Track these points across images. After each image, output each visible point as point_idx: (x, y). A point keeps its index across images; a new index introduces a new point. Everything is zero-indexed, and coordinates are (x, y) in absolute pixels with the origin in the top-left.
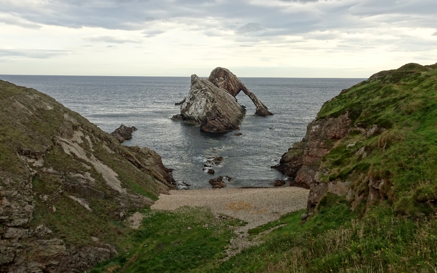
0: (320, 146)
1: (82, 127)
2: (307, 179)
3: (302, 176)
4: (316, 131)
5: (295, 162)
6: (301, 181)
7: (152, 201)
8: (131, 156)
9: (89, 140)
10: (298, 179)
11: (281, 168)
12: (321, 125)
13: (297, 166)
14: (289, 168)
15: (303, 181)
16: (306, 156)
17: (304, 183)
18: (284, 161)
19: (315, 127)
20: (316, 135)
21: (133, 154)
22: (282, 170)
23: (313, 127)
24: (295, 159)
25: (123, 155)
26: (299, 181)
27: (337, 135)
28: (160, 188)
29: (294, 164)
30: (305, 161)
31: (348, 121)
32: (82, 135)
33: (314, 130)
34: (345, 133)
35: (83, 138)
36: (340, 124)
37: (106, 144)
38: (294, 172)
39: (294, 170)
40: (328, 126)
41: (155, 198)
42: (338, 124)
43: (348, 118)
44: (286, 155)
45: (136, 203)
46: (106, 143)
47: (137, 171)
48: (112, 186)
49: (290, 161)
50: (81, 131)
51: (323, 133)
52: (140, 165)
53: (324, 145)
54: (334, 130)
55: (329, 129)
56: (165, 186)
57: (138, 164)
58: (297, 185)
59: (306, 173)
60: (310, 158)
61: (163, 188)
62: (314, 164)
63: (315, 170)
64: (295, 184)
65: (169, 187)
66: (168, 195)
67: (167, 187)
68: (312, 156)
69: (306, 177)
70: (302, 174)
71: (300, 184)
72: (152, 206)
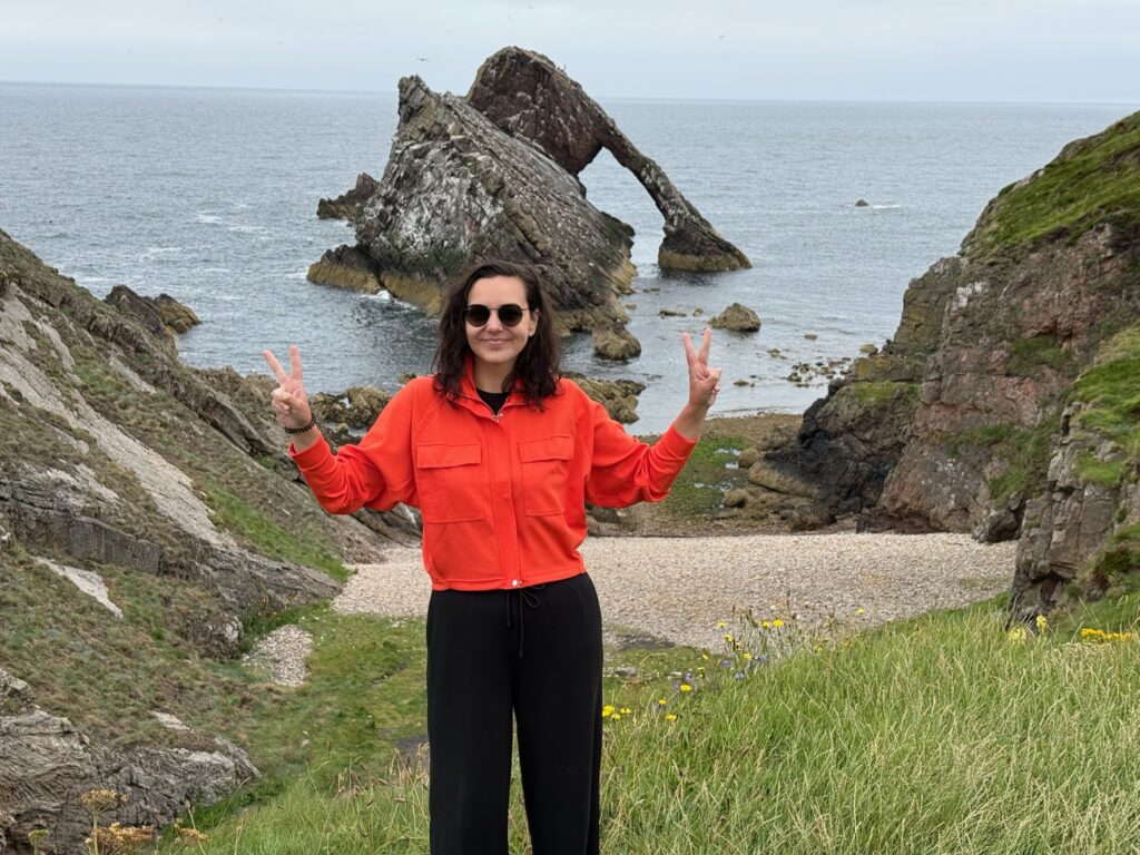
0: (991, 367)
1: (20, 284)
2: (931, 500)
3: (914, 485)
4: (972, 304)
5: (868, 436)
6: (905, 505)
7: (333, 583)
8: (224, 408)
9: (55, 336)
10: (894, 500)
11: (811, 460)
12: (996, 283)
13: (875, 450)
14: (842, 460)
15: (914, 505)
16: (927, 406)
17: (918, 514)
18: (818, 430)
19: (968, 290)
20: (973, 324)
21: (225, 400)
22: (813, 465)
23: (960, 290)
24: (869, 420)
25: (193, 403)
26: (898, 505)
27: (1064, 323)
28: (346, 533)
29: (865, 441)
30: (925, 425)
31: (1107, 266)
32: (27, 315)
33: (964, 302)
34: (1097, 312)
35: (31, 330)
36: (1075, 277)
37: (119, 358)
38: (865, 473)
39: (865, 468)
40: (1025, 283)
41: (343, 576)
42: (1069, 276)
43: (1109, 253)
44: (830, 407)
45: (277, 592)
46: (121, 353)
47: (253, 467)
48: (180, 521)
49: (851, 430)
50: (20, 298)
51: (1003, 313)
52: (260, 442)
53: (1007, 361)
54: (1057, 298)
55: (1030, 296)
56: (363, 528)
57: (251, 441)
58: (888, 524)
59: (930, 476)
60: (948, 413)
61: (357, 538)
62: (962, 437)
63: (966, 462)
64: (881, 520)
65: (378, 531)
66: (382, 560)
67: (369, 533)
68: (954, 406)
69: (928, 489)
70: (910, 479)
71: (900, 519)
72: (337, 600)
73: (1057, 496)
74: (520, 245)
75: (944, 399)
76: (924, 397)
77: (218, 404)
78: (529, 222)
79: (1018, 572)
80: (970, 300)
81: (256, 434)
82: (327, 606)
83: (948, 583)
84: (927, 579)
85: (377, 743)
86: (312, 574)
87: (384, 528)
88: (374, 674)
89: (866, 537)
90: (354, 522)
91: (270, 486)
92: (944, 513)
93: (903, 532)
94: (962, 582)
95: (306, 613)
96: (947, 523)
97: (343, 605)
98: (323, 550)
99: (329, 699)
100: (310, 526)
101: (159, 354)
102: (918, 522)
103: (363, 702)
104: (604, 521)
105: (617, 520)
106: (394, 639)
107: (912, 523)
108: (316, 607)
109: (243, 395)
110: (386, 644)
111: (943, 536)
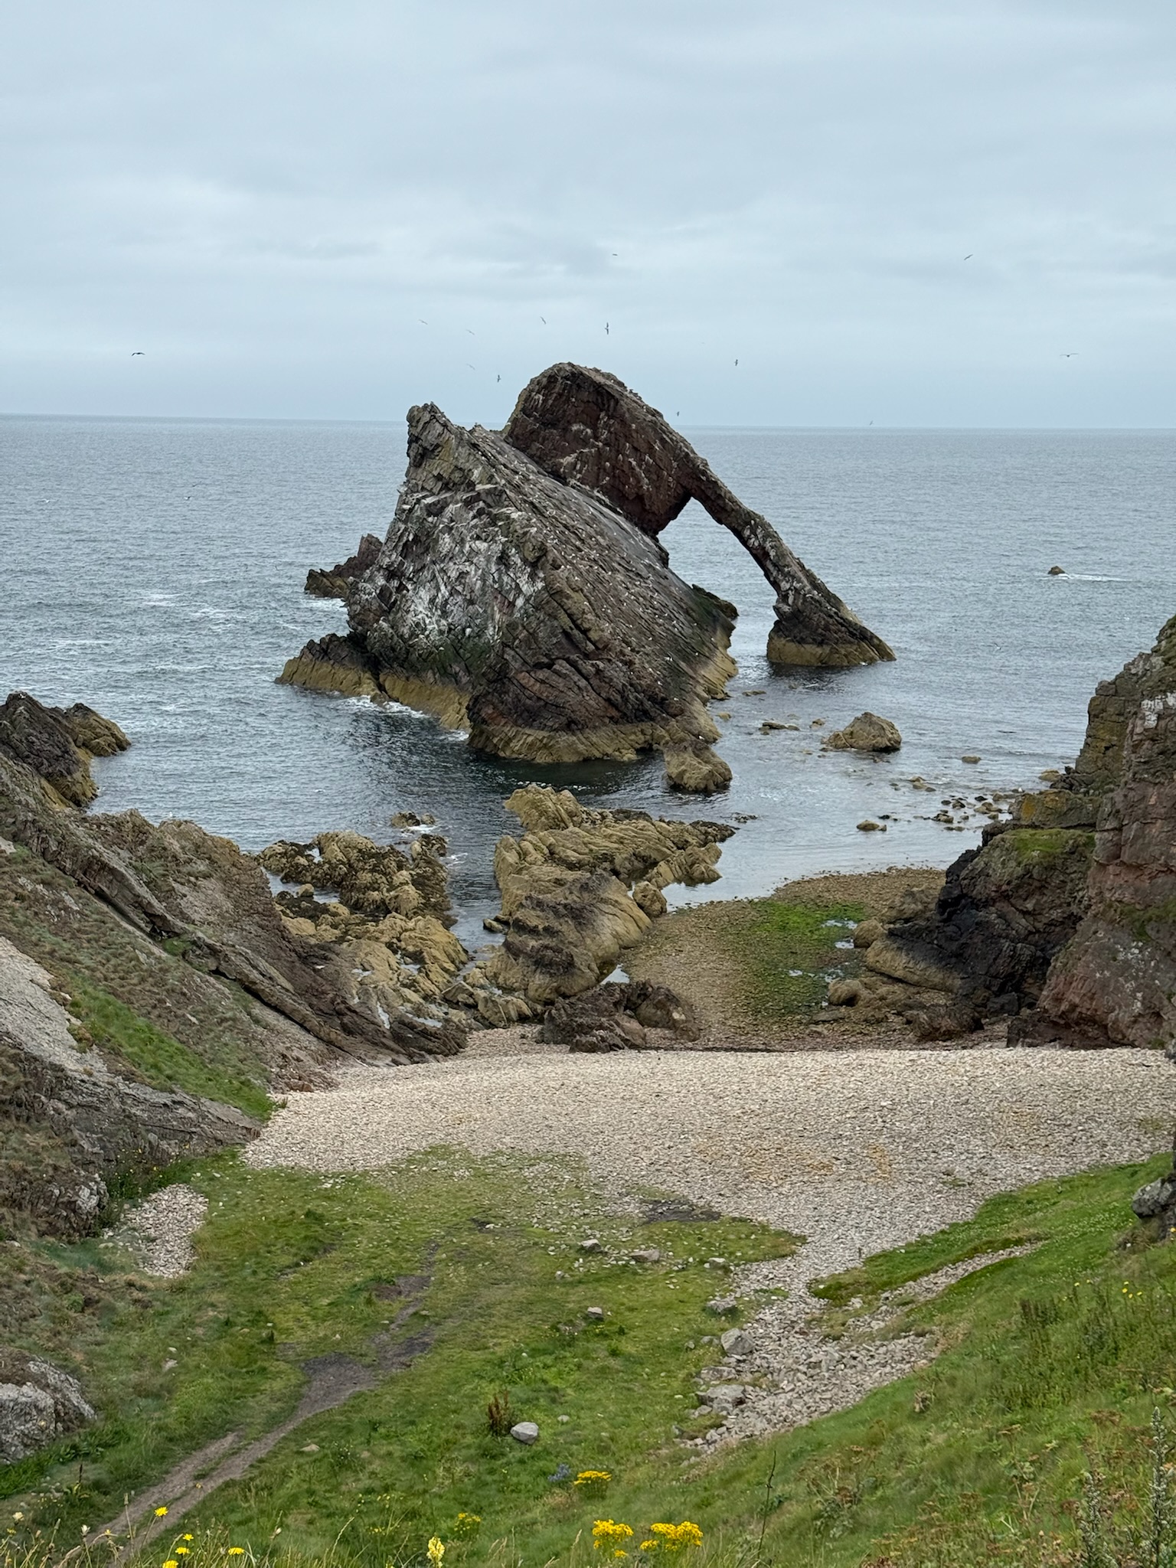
2: (1107, 1000)
3: (1084, 979)
4: (1163, 723)
5: (1029, 905)
6: (1074, 1007)
7: (246, 1122)
8: (113, 871)
10: (1058, 1000)
11: (951, 939)
13: (1039, 925)
14: (993, 939)
15: (1086, 1008)
16: (1103, 866)
17: (1092, 1021)
18: (964, 896)
19: (1158, 704)
20: (1165, 752)
21: (117, 859)
22: (954, 946)
23: (1147, 703)
24: (1030, 883)
25: (68, 864)
26: (1064, 1007)
28: (281, 1047)
29: (1025, 913)
30: (1100, 893)
33: (1152, 721)
38: (1025, 958)
39: (1025, 951)
41: (263, 1110)
44: (979, 863)
45: (163, 1137)
47: (150, 954)
48: (23, 1038)
49: (1006, 897)
52: (163, 918)
56: (306, 1039)
57: (152, 917)
58: (1051, 1033)
59: (1108, 967)
60: (1131, 877)
61: (296, 1053)
62: (1151, 912)
63: (1157, 947)
64: (1042, 1027)
65: (329, 1043)
66: (330, 1085)
67: (314, 1044)
68: (1139, 867)
69: (1104, 985)
70: (1079, 971)
71: (1067, 1026)
72: (250, 1147)
74: (566, 634)
75: (1125, 858)
76: (1098, 854)
77: (104, 866)
78: (579, 603)
80: (1160, 717)
81: (159, 907)
82: (234, 1156)
83: (1121, 1125)
84: (1091, 1119)
85: (273, 1366)
86: (217, 1109)
87: (336, 1035)
88: (286, 1260)
89: (1019, 1052)
90: (295, 1029)
91: (172, 981)
92: (1127, 1019)
93: (1072, 1047)
94: (1141, 1123)
95: (202, 1168)
96: (1131, 1034)
97: (258, 1155)
98: (240, 1073)
99: (215, 1297)
100: (226, 1038)
101: (23, 797)
102: (1092, 1032)
103: (263, 1302)
104: (655, 1025)
105: (672, 1025)
106: (320, 1206)
107: (1084, 1033)
108: (218, 1157)
109: (152, 849)
110: (308, 1214)
111: (1125, 1053)
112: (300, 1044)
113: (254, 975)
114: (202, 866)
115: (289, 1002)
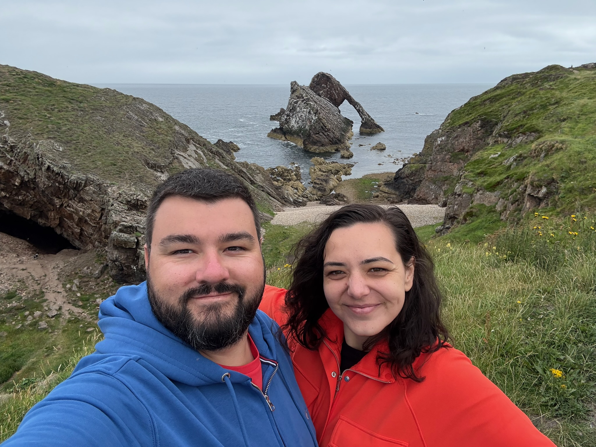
0: (446, 160)
1: (193, 140)
2: (427, 196)
3: (423, 192)
5: (412, 178)
6: (421, 197)
7: (271, 217)
8: (244, 172)
9: (202, 154)
10: (418, 196)
12: (448, 137)
13: (414, 182)
14: (405, 185)
15: (423, 197)
16: (428, 171)
17: (424, 199)
18: (399, 177)
19: (441, 139)
20: (441, 148)
21: (244, 170)
22: (397, 186)
23: (438, 139)
24: (412, 174)
25: (236, 171)
26: (419, 197)
27: (466, 148)
28: (275, 204)
29: (411, 180)
30: (427, 176)
31: (479, 132)
32: (195, 148)
33: (439, 142)
34: (476, 145)
35: (196, 152)
36: (470, 135)
37: (218, 159)
38: (411, 189)
39: (411, 187)
40: (456, 137)
41: (273, 215)
42: (468, 135)
43: (480, 129)
44: (403, 171)
47: (251, 187)
49: (408, 177)
50: (193, 144)
51: (449, 145)
52: (253, 181)
53: (450, 158)
54: (464, 141)
55: (457, 141)
56: (279, 203)
57: (251, 181)
58: (416, 202)
59: (428, 189)
60: (433, 173)
61: (277, 205)
62: (437, 179)
63: (438, 186)
64: (414, 201)
65: (283, 204)
66: (284, 211)
67: (281, 204)
68: (435, 171)
69: (427, 193)
70: (422, 190)
71: (419, 201)
72: (272, 221)
73: (456, 196)
74: (322, 127)
75: (432, 169)
76: (427, 168)
77: (243, 171)
78: (324, 121)
79: (445, 216)
80: (441, 142)
81: (252, 179)
82: (269, 222)
83: (430, 218)
84: (424, 217)
85: (280, 257)
86: (266, 214)
87: (284, 202)
88: (280, 240)
89: (410, 205)
90: (277, 201)
91: (256, 192)
92: (431, 199)
93: (420, 204)
94: (434, 218)
95: (264, 224)
96: (432, 202)
98: (269, 208)
99: (269, 245)
100: (266, 202)
101: (228, 158)
102: (424, 202)
103: (277, 246)
104: (341, 201)
105: (344, 201)
106: (285, 231)
107: (422, 202)
108: (266, 223)
109: (249, 168)
110: (283, 232)
111: (430, 205)
112: (278, 204)
113: (269, 191)
114: (258, 172)
115: (276, 196)
